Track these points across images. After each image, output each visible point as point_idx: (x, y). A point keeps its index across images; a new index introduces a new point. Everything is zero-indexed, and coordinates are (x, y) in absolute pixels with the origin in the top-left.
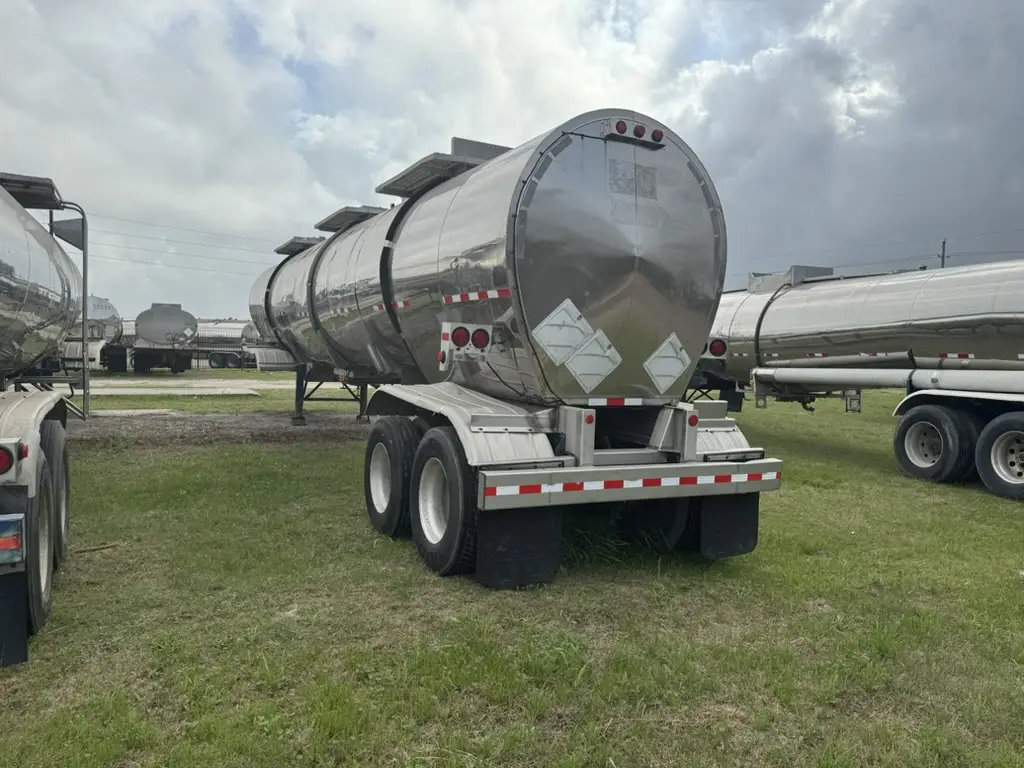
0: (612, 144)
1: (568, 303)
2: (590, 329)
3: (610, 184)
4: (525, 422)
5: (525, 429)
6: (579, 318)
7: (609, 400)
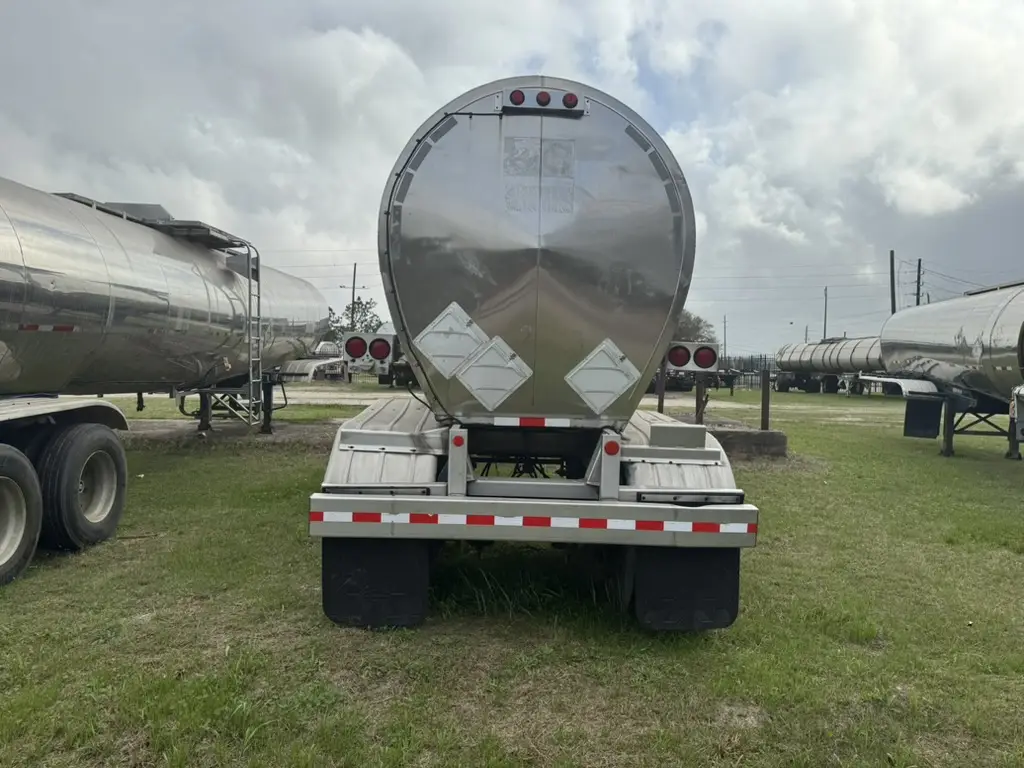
0: (508, 120)
1: (454, 307)
2: (485, 337)
3: (505, 166)
4: (409, 441)
5: (408, 449)
6: (469, 324)
7: (521, 419)
